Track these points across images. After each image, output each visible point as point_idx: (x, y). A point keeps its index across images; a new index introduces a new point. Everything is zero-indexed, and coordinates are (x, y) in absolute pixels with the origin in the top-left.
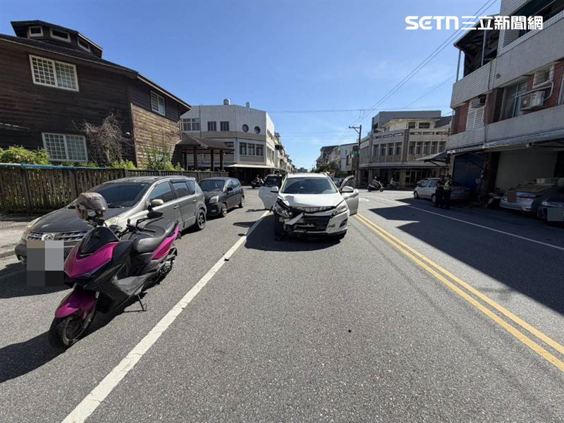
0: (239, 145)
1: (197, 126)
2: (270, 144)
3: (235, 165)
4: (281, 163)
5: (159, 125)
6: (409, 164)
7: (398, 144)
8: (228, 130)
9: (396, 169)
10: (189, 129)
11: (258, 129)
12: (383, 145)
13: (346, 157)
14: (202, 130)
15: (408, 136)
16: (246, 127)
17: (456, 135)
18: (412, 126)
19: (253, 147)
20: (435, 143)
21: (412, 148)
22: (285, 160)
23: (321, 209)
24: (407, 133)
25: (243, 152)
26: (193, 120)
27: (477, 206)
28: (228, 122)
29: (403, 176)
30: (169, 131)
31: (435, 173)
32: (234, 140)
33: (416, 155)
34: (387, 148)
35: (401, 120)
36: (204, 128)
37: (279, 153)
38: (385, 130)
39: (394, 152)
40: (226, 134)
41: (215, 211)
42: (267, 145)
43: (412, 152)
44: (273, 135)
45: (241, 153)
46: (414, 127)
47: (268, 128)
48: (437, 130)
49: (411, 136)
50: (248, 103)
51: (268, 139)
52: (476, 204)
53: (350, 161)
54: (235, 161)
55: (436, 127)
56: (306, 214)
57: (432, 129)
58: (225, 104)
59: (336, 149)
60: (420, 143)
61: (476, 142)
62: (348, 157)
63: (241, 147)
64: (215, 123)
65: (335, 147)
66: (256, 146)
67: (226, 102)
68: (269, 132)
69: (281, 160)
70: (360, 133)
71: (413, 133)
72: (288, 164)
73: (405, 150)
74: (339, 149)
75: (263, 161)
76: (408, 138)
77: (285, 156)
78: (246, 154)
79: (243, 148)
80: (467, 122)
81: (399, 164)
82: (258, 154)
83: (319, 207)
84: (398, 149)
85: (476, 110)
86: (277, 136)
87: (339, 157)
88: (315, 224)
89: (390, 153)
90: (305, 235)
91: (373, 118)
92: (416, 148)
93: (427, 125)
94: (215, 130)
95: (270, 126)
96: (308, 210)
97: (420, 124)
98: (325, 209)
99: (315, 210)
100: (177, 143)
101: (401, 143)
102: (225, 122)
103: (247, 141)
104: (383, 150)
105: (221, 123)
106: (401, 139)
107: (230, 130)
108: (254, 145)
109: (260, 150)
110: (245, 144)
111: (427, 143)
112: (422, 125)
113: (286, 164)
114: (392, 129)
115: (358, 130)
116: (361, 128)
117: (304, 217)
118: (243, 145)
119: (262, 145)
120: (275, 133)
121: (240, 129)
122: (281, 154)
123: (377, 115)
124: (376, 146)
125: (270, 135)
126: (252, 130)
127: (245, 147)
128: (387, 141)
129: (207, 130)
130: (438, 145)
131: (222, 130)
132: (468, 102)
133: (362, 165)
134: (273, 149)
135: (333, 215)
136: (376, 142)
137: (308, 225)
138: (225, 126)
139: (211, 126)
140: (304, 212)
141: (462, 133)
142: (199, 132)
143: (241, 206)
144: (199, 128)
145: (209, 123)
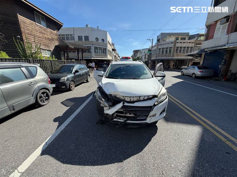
0: (94, 48)
1: (73, 38)
2: (109, 48)
3: (92, 58)
4: (115, 57)
5: (42, 33)
6: (175, 58)
7: (170, 48)
8: (88, 40)
9: (169, 60)
10: (69, 40)
11: (103, 40)
12: (163, 49)
13: (145, 55)
14: (76, 40)
15: (176, 44)
16: (97, 39)
17: (207, 41)
18: (177, 39)
19: (101, 49)
20: (188, 48)
21: (177, 50)
22: (117, 56)
23: (142, 99)
24: (175, 42)
25: (96, 52)
26: (71, 35)
27: (218, 80)
28: (88, 36)
29: (172, 64)
30: (51, 37)
31: (186, 62)
32: (91, 45)
33: (179, 53)
34: (165, 50)
35: (172, 36)
36: (76, 39)
37: (114, 53)
38: (164, 41)
39: (168, 52)
40: (87, 42)
41: (64, 87)
42: (108, 48)
43: (177, 52)
44: (111, 43)
45: (95, 52)
46: (178, 40)
47: (108, 39)
48: (189, 41)
49: (177, 44)
50: (98, 27)
51: (108, 45)
52: (217, 79)
53: (147, 56)
54: (92, 56)
55: (189, 39)
56: (126, 104)
57: (187, 40)
58: (86, 27)
59: (140, 51)
60: (181, 48)
61: (221, 44)
62: (145, 54)
63: (95, 49)
64: (82, 36)
65: (139, 50)
66: (102, 49)
67: (87, 26)
68: (109, 42)
69: (115, 56)
70: (152, 43)
71: (177, 43)
72: (118, 58)
73: (174, 51)
74: (141, 51)
75: (106, 56)
76: (175, 45)
77: (117, 54)
78: (98, 52)
79: (96, 50)
80: (215, 33)
81: (170, 58)
82: (103, 53)
83: (140, 97)
84: (170, 51)
85: (222, 26)
86: (113, 45)
87: (141, 55)
88: (135, 114)
89: (166, 52)
90: (125, 124)
91: (158, 36)
92: (179, 50)
93: (185, 39)
94: (82, 40)
95: (109, 39)
96: (128, 99)
97: (181, 38)
98: (146, 98)
99: (135, 99)
100: (56, 45)
101: (172, 47)
102: (86, 36)
103: (98, 46)
104: (163, 51)
105: (85, 36)
106: (172, 45)
107: (89, 40)
108: (101, 48)
109: (104, 51)
110: (97, 47)
111: (184, 48)
112: (182, 39)
113: (117, 58)
114: (167, 40)
115: (152, 41)
116: (153, 40)
117: (124, 107)
118: (96, 48)
119: (105, 48)
120: (112, 43)
121: (94, 40)
122: (115, 53)
123: (160, 35)
124: (160, 49)
125: (109, 44)
126: (100, 41)
127: (97, 49)
128: (165, 46)
129: (78, 40)
130: (190, 49)
131: (85, 40)
132: (216, 22)
133: (153, 58)
134: (111, 50)
135: (155, 105)
136: (159, 47)
137: (128, 115)
138: (87, 38)
139: (80, 38)
140: (124, 101)
141: (211, 40)
142: (74, 41)
143: (87, 81)
144: (74, 40)
145: (79, 37)
